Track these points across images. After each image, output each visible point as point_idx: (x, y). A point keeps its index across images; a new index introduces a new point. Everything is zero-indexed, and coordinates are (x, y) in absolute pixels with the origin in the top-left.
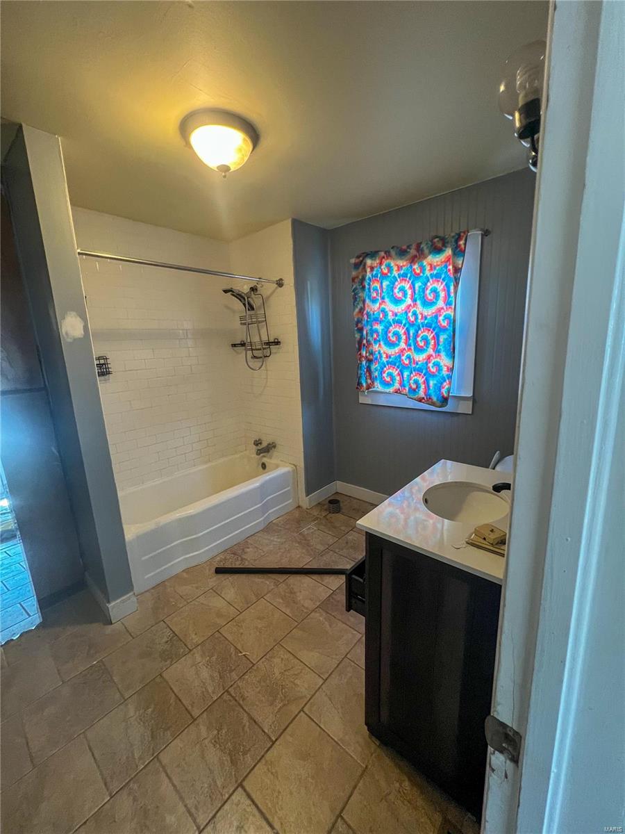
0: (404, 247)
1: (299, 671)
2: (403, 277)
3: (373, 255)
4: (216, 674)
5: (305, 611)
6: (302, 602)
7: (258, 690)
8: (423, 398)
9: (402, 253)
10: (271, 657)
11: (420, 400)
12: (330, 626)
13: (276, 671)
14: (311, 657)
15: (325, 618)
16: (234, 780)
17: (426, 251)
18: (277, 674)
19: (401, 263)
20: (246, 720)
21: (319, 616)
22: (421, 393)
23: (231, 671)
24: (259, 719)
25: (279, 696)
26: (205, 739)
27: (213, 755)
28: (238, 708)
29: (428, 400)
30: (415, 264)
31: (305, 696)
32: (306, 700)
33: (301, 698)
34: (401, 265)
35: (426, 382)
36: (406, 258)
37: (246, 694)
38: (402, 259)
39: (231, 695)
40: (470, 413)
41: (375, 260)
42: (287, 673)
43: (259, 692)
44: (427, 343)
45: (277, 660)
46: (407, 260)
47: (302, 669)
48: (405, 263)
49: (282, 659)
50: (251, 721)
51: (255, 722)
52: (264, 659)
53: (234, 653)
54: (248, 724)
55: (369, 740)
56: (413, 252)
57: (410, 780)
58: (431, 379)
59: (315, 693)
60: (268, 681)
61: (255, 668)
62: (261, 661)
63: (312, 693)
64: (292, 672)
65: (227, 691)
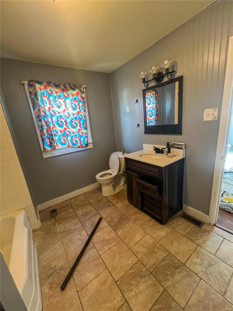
0: (58, 84)
1: (144, 242)
2: (60, 97)
3: (40, 83)
4: (143, 280)
5: (116, 237)
6: (110, 237)
7: (151, 258)
8: (80, 146)
9: (57, 86)
10: (137, 252)
11: (79, 147)
12: (126, 229)
13: (143, 250)
14: (138, 237)
15: (122, 230)
16: (183, 267)
17: (69, 88)
18: (144, 250)
19: (57, 90)
20: (163, 263)
21: (120, 232)
22: (79, 144)
23: (142, 271)
24: (162, 258)
25: (154, 250)
26: (172, 282)
27: (177, 277)
28: (159, 267)
29: (82, 146)
30: (64, 92)
31: (153, 241)
32: (155, 241)
33: (154, 242)
34: (57, 91)
35: (80, 140)
36: (60, 89)
37: (153, 263)
38: (57, 89)
39: (153, 271)
40: (93, 147)
41: (41, 85)
42: (144, 246)
43: (152, 257)
44: (76, 125)
45: (138, 250)
46: (60, 90)
47: (143, 240)
48: (59, 91)
49: (138, 247)
50: (163, 261)
51: (163, 259)
52: (137, 256)
53: (132, 271)
54: (164, 262)
55: (165, 226)
56: (62, 87)
57: (173, 220)
58: (81, 138)
59: (152, 237)
60: (147, 254)
61: (141, 259)
62: (138, 257)
63: (152, 238)
64: (144, 244)
65: (151, 273)
